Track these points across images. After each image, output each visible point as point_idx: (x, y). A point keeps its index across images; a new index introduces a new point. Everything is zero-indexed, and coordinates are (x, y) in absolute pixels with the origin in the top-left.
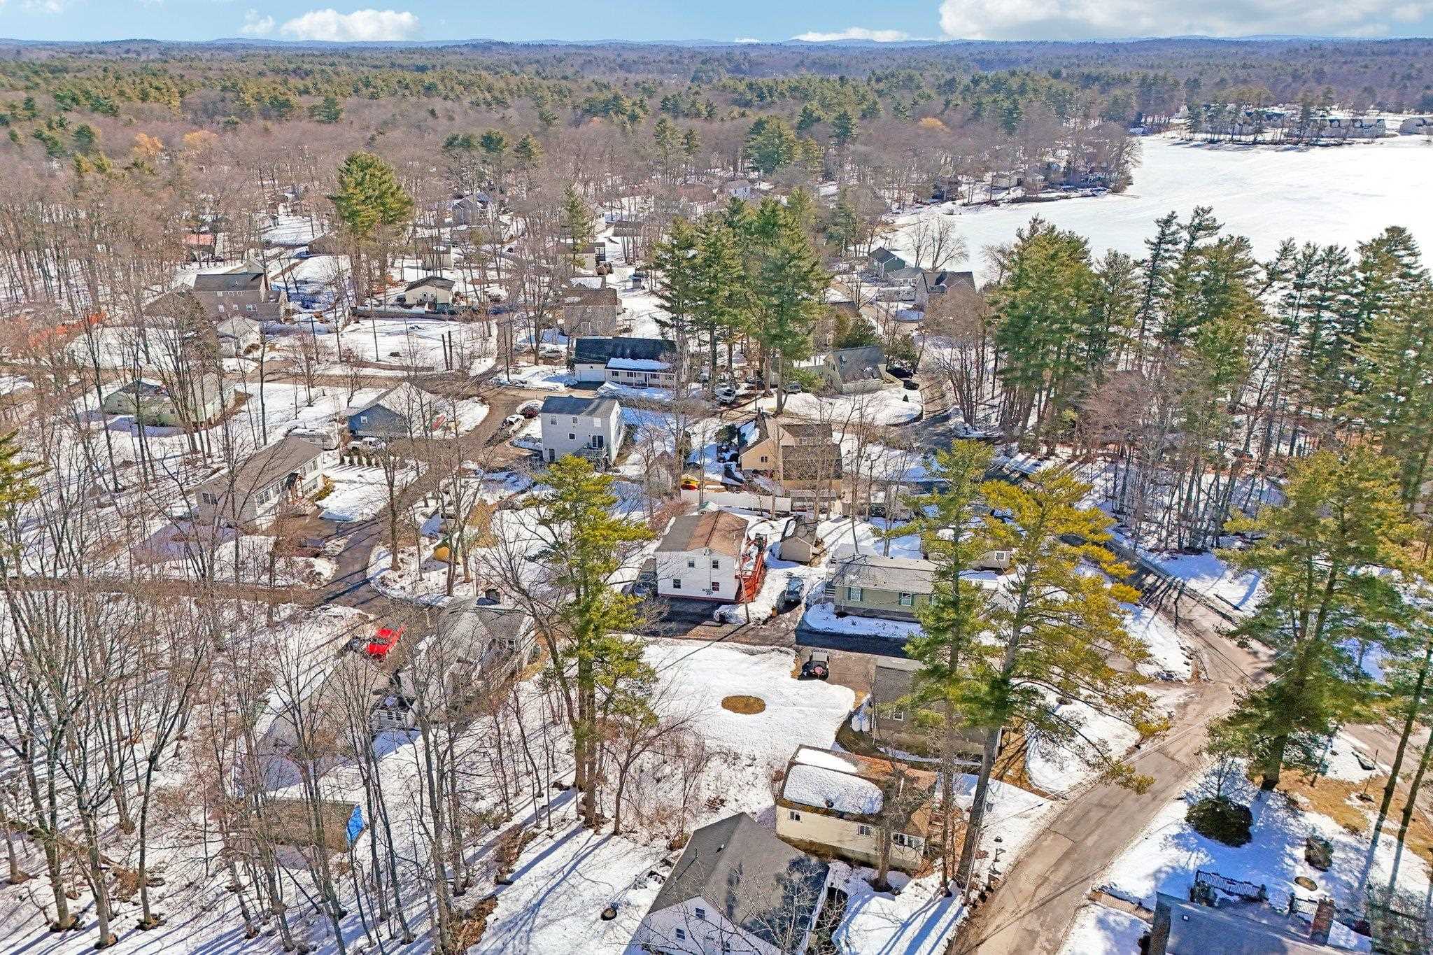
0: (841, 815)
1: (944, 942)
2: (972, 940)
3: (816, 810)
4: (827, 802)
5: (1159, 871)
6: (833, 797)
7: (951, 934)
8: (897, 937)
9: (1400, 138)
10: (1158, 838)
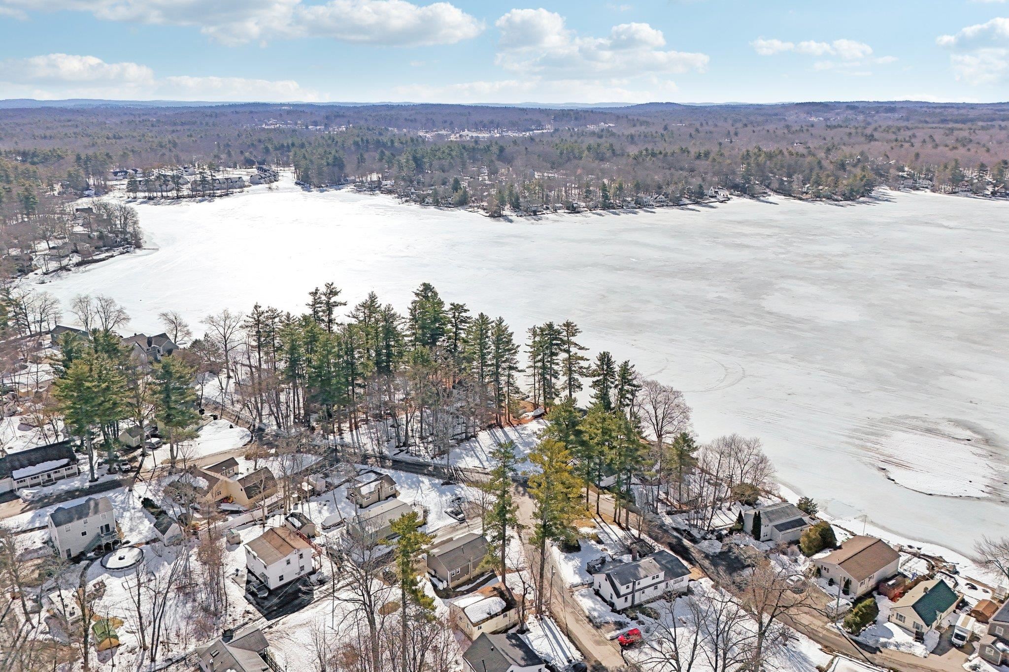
0: (496, 615)
1: (561, 632)
2: (565, 626)
3: (487, 619)
4: (488, 614)
5: (574, 571)
6: (488, 611)
7: (558, 629)
8: (549, 640)
9: (254, 187)
10: (562, 561)
